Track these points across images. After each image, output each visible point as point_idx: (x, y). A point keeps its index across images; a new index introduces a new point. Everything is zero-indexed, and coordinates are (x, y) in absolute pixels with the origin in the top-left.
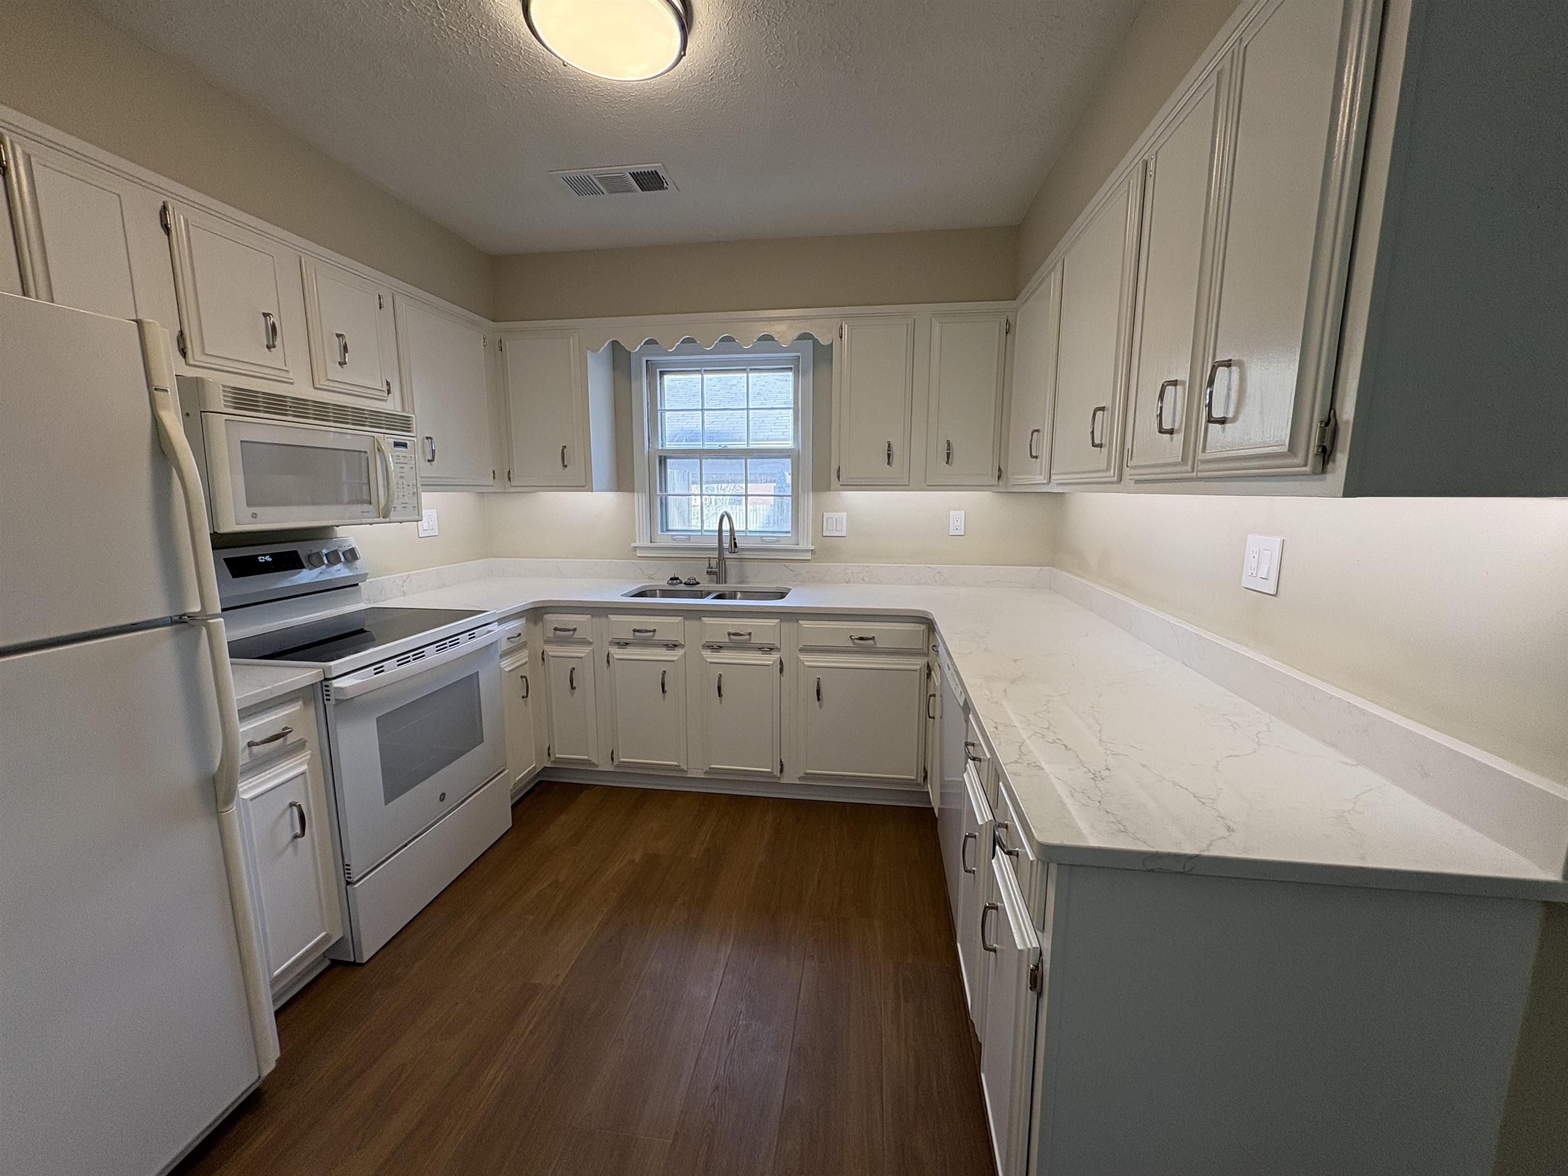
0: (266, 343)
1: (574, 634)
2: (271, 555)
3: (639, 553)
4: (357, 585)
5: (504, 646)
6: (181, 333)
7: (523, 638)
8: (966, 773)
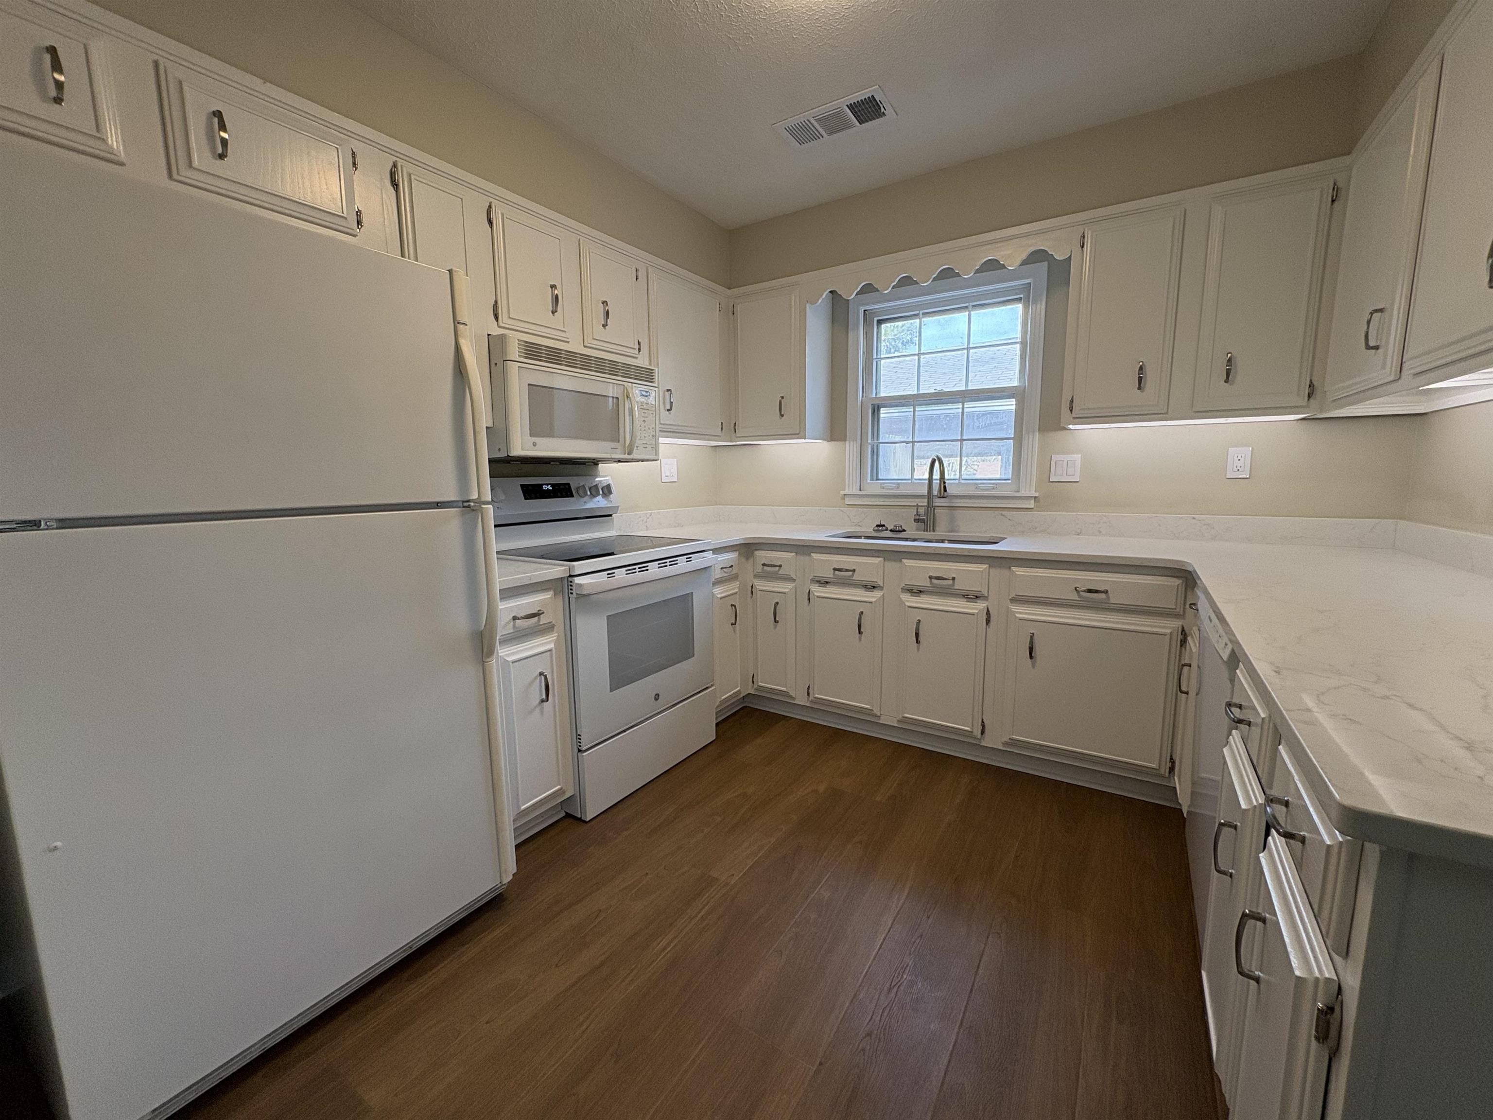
0: (551, 309)
1: (779, 570)
2: (552, 485)
3: (848, 501)
4: (611, 515)
5: (717, 574)
6: (496, 302)
7: (735, 571)
8: (1227, 747)
